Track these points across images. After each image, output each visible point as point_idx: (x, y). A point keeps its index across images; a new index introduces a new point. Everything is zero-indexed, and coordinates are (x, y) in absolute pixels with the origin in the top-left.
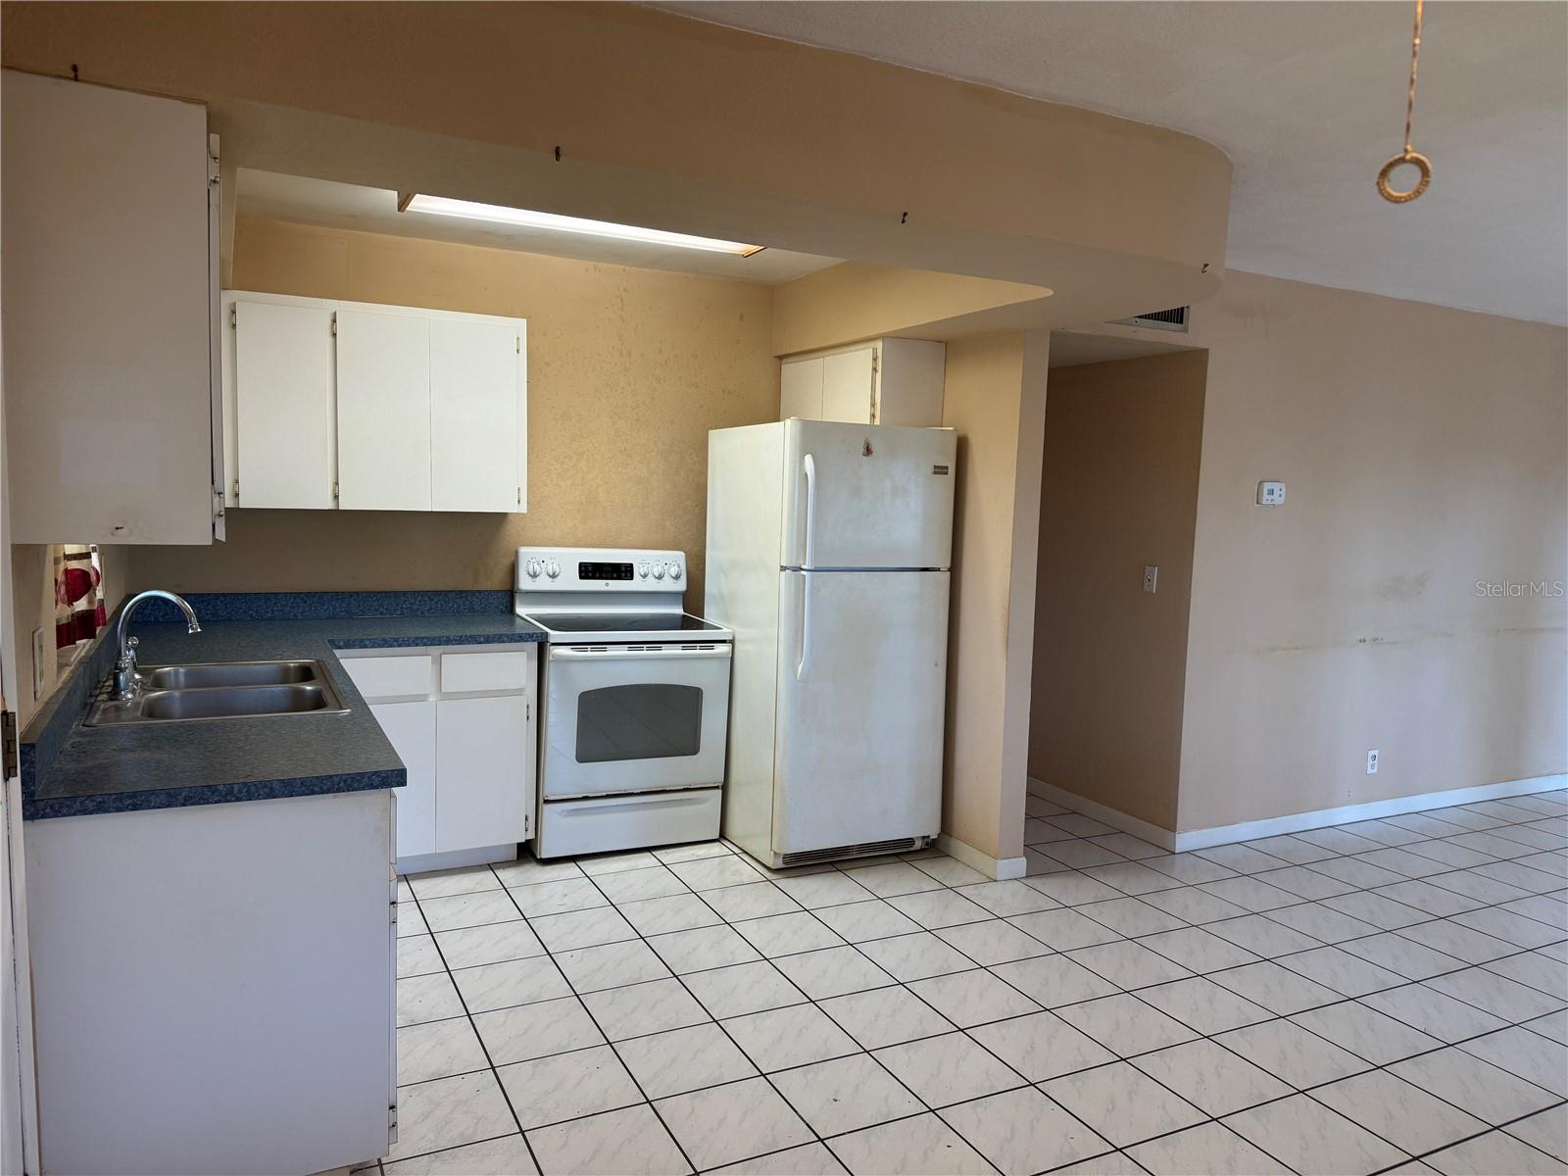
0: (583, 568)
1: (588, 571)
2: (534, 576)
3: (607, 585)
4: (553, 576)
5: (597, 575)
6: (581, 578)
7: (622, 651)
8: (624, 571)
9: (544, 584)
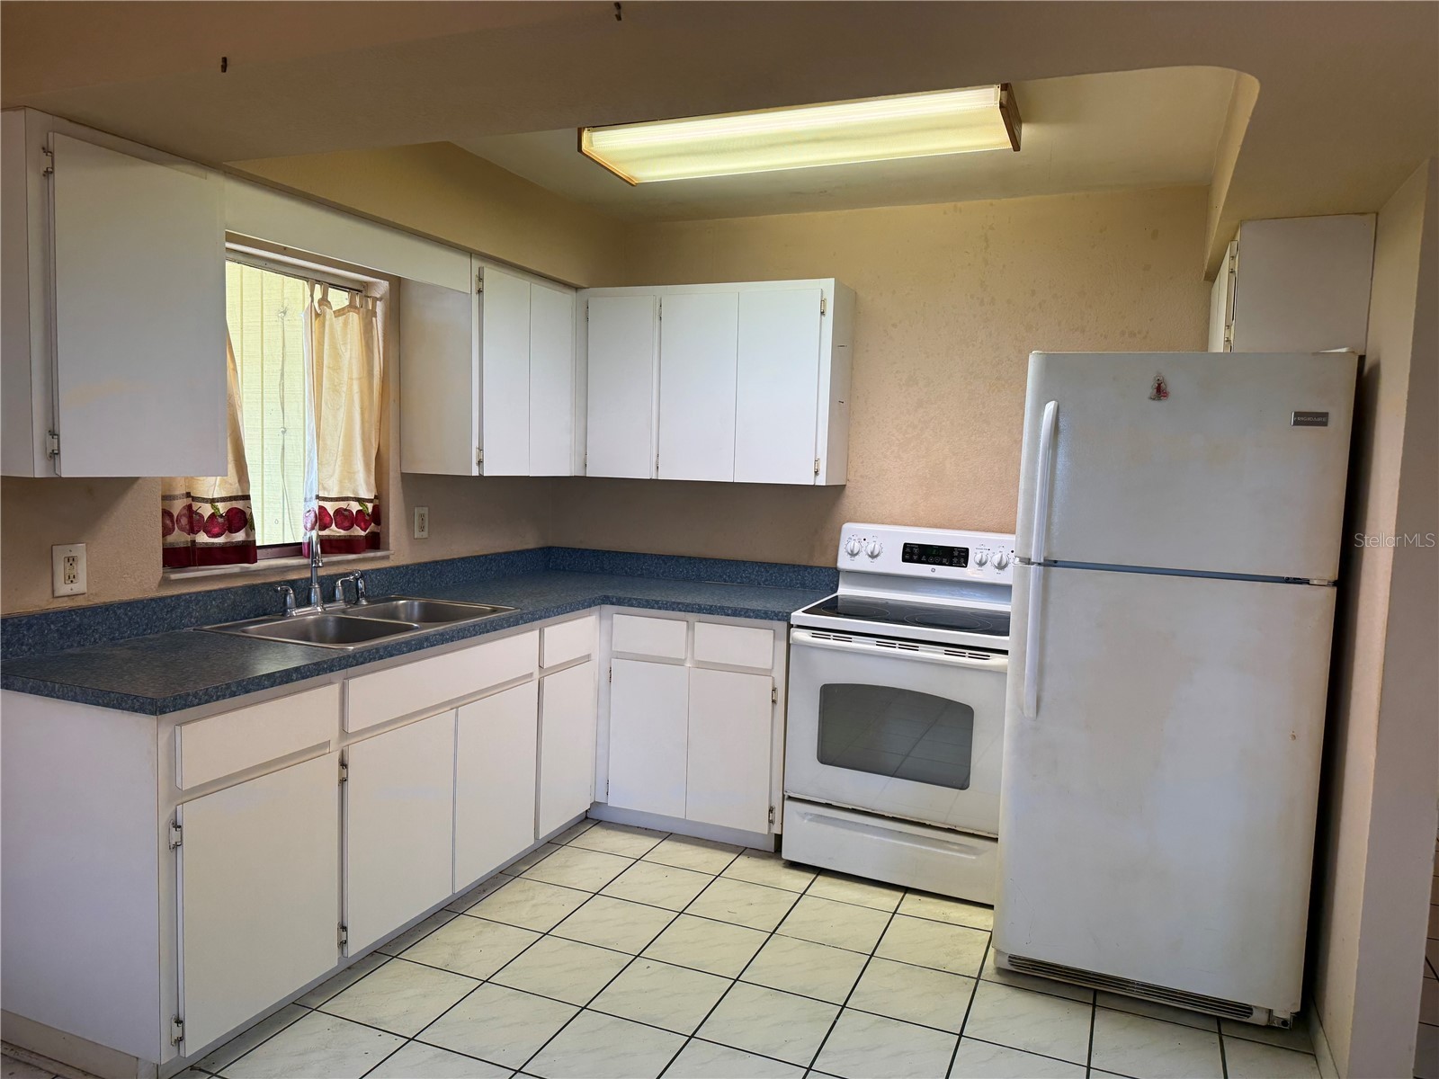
0: (908, 550)
1: (914, 553)
2: (853, 554)
3: (933, 570)
4: (873, 556)
5: (924, 558)
6: (904, 560)
7: (870, 645)
8: (956, 556)
9: (863, 564)
